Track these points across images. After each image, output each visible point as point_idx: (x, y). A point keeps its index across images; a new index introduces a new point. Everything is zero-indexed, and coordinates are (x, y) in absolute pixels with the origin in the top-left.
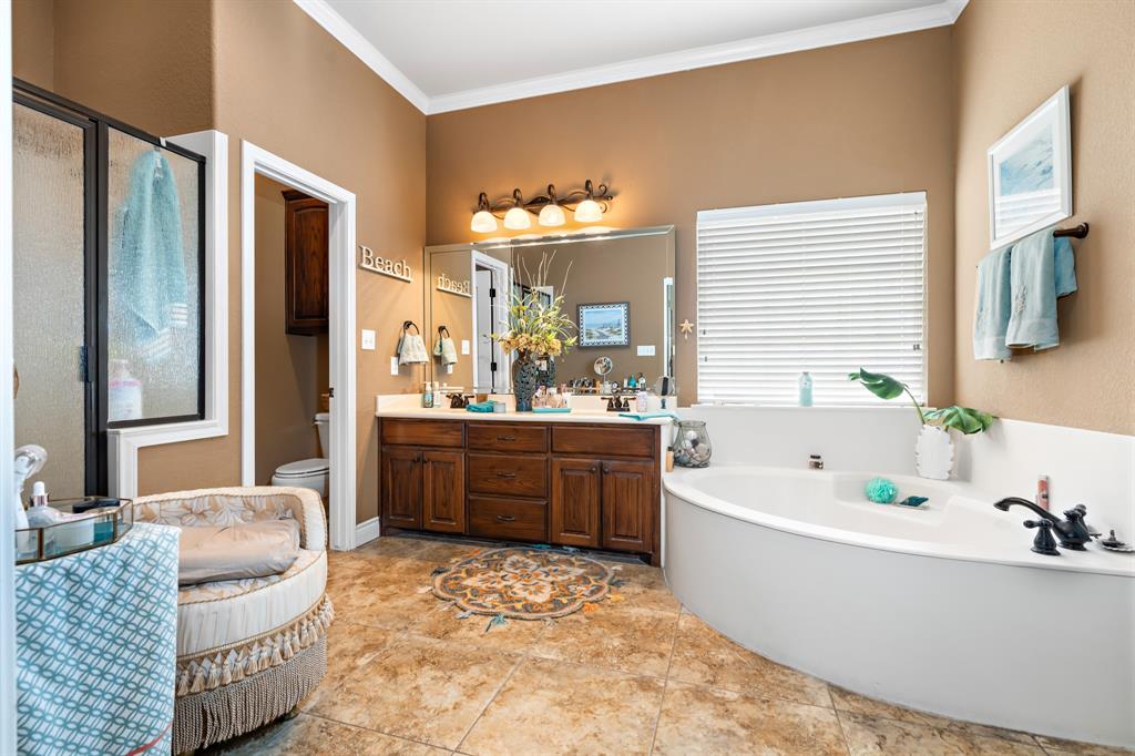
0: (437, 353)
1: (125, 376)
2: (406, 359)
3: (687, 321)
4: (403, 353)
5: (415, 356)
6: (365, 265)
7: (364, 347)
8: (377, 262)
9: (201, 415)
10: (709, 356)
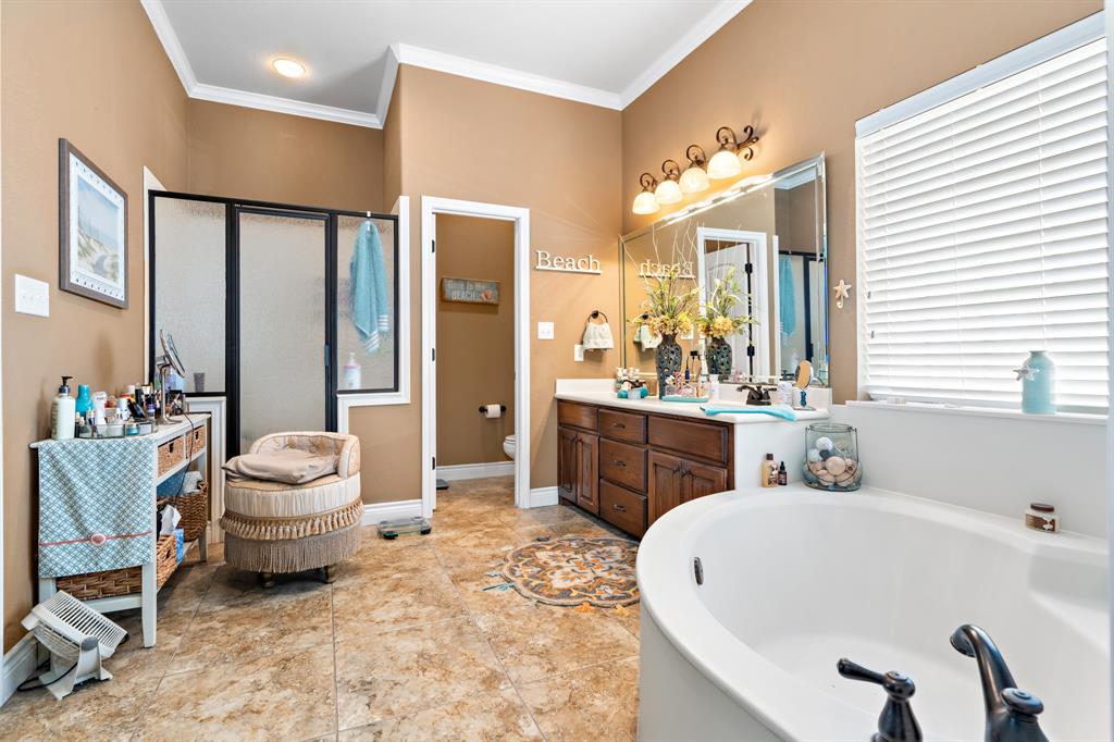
0: (637, 340)
1: (352, 363)
2: (591, 345)
3: (842, 282)
4: (585, 341)
5: (596, 344)
6: (539, 267)
7: (541, 336)
8: (555, 262)
9: (396, 389)
10: (878, 330)
